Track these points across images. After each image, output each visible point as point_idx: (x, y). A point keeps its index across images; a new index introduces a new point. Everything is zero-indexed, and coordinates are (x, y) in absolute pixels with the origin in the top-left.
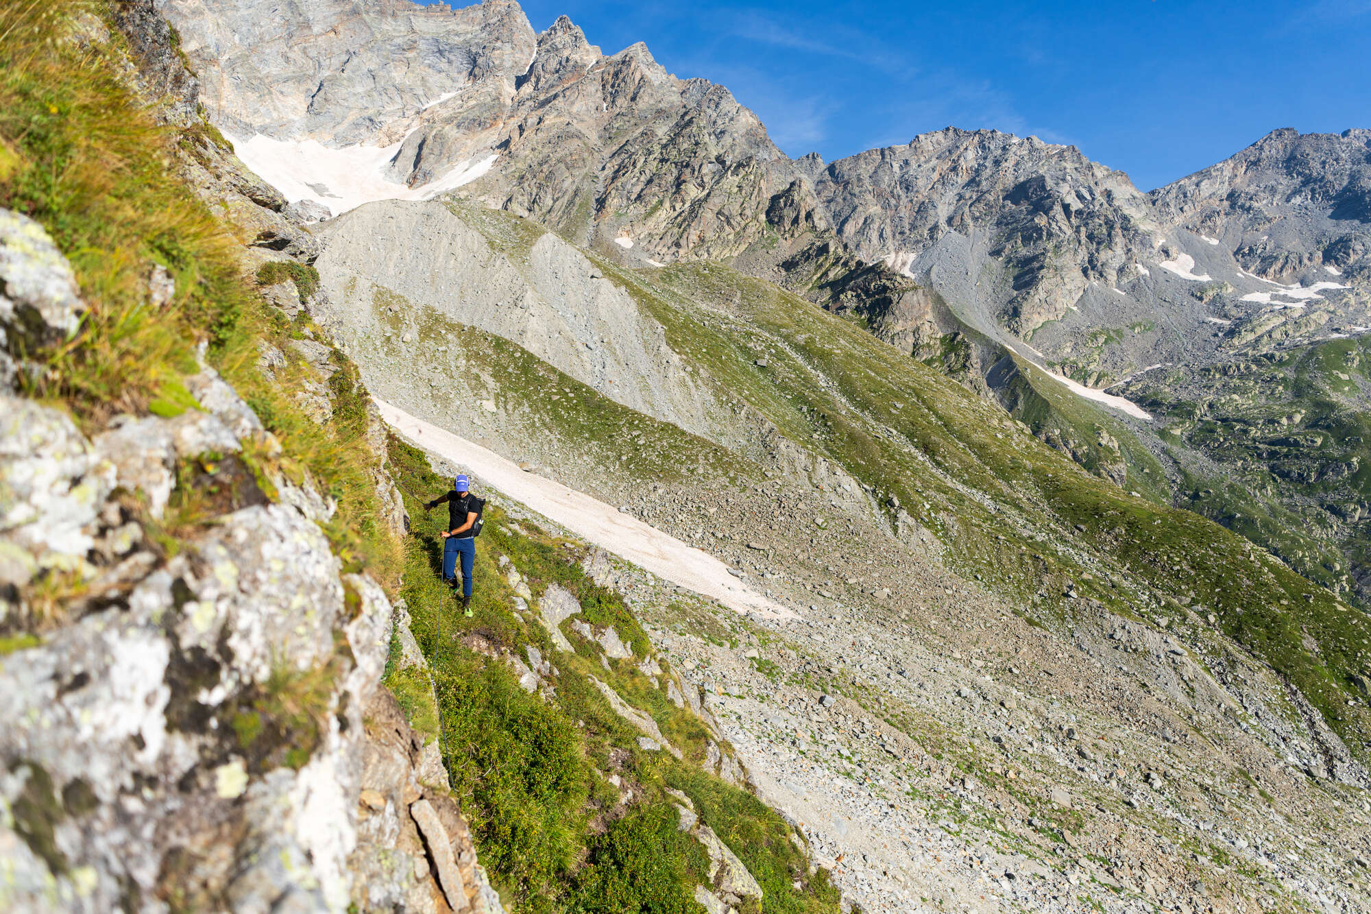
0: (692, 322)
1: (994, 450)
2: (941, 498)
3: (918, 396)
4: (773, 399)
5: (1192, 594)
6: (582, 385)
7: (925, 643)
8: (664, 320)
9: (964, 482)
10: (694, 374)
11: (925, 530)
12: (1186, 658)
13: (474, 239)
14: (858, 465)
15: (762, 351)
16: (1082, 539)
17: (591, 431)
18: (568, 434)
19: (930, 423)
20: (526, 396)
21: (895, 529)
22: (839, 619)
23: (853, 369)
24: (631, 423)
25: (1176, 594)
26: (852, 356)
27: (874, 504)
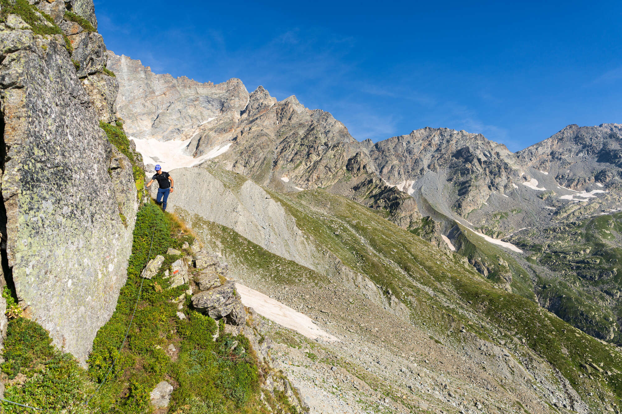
0: (308, 216)
1: (435, 269)
2: (410, 290)
3: (404, 246)
4: (341, 248)
5: (516, 330)
6: (257, 246)
7: (391, 350)
8: (295, 216)
9: (421, 283)
10: (307, 239)
11: (402, 304)
12: (511, 358)
13: (218, 183)
14: (375, 276)
15: (337, 228)
16: (470, 307)
17: (260, 265)
18: (250, 266)
19: (408, 258)
20: (234, 250)
21: (390, 304)
22: (356, 341)
23: (376, 235)
24: (276, 261)
25: (509, 330)
26: (376, 229)
27: (382, 293)
